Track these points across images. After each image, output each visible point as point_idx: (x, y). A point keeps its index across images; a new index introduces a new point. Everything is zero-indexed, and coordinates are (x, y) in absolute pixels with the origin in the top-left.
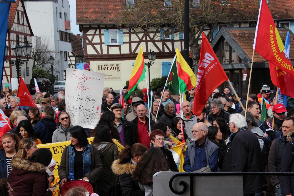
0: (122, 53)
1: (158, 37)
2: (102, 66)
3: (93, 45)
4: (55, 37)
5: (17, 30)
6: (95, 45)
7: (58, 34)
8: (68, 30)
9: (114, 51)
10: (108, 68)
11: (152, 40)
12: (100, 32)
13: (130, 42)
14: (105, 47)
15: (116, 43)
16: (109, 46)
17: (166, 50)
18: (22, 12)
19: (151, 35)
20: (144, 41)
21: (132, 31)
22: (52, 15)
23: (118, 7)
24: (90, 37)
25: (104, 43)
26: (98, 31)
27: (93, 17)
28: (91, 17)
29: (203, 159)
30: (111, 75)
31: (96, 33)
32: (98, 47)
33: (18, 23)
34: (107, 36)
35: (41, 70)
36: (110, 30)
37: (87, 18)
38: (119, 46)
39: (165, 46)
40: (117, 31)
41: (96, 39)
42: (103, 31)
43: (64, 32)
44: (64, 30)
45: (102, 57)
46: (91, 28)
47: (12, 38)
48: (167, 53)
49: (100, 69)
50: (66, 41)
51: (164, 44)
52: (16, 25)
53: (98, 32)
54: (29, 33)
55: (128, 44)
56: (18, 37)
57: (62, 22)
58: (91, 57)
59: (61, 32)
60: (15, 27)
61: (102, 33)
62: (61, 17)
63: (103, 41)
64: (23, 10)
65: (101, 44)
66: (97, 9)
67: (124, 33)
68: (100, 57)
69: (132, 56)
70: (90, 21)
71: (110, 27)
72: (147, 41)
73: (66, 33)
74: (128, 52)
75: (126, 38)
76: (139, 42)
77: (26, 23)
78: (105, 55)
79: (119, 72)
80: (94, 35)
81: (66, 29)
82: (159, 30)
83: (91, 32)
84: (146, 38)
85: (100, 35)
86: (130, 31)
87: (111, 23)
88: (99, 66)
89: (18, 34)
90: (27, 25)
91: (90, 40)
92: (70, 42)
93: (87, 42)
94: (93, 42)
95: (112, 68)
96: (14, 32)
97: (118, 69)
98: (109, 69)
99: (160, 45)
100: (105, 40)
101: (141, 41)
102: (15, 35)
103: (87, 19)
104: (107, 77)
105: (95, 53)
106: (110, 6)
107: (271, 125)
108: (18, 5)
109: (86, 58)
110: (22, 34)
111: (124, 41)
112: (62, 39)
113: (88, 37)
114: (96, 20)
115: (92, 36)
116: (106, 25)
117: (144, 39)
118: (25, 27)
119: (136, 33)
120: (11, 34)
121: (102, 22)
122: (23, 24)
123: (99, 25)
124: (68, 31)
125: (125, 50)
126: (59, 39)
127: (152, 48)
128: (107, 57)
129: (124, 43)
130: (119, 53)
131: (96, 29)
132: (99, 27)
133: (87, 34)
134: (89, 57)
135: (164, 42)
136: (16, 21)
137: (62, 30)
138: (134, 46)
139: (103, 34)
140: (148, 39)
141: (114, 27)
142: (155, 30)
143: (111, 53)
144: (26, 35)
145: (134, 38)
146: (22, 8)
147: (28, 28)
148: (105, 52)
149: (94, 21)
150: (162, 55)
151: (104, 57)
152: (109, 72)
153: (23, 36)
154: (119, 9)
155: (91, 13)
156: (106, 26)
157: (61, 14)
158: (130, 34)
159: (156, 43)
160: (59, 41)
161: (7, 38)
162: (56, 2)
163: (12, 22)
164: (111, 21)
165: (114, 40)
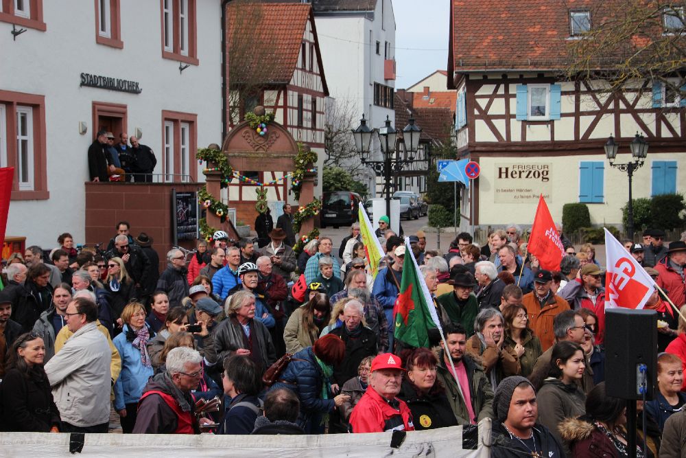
0: (556, 139)
1: (645, 102)
2: (507, 169)
3: (488, 119)
4: (365, 98)
5: (300, 85)
6: (494, 121)
7: (371, 90)
8: (389, 81)
9: (538, 134)
10: (522, 174)
11: (631, 109)
12: (507, 89)
13: (577, 114)
14: (516, 126)
15: (544, 115)
16: (526, 123)
17: (665, 133)
18: (310, 43)
19: (630, 97)
20: (611, 111)
21: (583, 88)
22: (362, 46)
23: (549, 33)
24: (483, 103)
25: (514, 116)
26: (502, 87)
27: (493, 57)
28: (486, 54)
30: (529, 191)
31: (498, 93)
32: (500, 125)
33: (303, 69)
34: (523, 100)
35: (340, 174)
36: (530, 86)
37: (478, 57)
38: (551, 122)
39: (663, 123)
40: (548, 86)
41: (498, 107)
42: (513, 89)
43: (382, 86)
44: (382, 82)
45: (509, 148)
46: (486, 80)
47: (290, 103)
48: (666, 140)
49: (503, 175)
50: (385, 106)
51: (661, 118)
52: (300, 72)
53: (501, 91)
54: (321, 90)
55: (573, 119)
56: (300, 100)
57: (379, 61)
58: (484, 149)
59: (377, 86)
60: (297, 79)
61: (510, 93)
62: (378, 52)
63: (512, 112)
64: (312, 40)
65: (508, 117)
66: (501, 37)
67: (563, 93)
68: (504, 149)
69: (580, 146)
70: (485, 65)
71: (534, 78)
72: (617, 112)
73: (386, 87)
74: (571, 137)
75: (568, 104)
76: (598, 115)
77: (316, 69)
78: (516, 144)
79: (545, 183)
80: (492, 97)
81: (386, 80)
82: (650, 85)
83: (487, 89)
84: (617, 105)
85: (507, 96)
86: (577, 86)
87: (535, 69)
88: (500, 169)
89: (301, 91)
90: (319, 73)
91: (483, 108)
92: (392, 108)
93: (476, 112)
94: (490, 113)
95: (532, 174)
96: (295, 88)
97: (544, 175)
98: (524, 175)
99: (650, 120)
100: (517, 109)
101: (603, 110)
102: (296, 94)
103: (479, 61)
104: (519, 194)
105: (494, 139)
106: (531, 30)
108: (305, 29)
109: (472, 149)
110: (308, 91)
111: (563, 112)
112: (377, 103)
113: (479, 101)
114: (501, 63)
115: (487, 100)
116: (521, 74)
117: (611, 106)
118: (315, 76)
119: (589, 91)
120: (290, 93)
121: (513, 68)
122: (311, 71)
123: (505, 75)
124: (390, 84)
125: (564, 131)
126: (372, 103)
127: (630, 128)
128: (521, 149)
129: (563, 115)
130: (548, 138)
131: (497, 83)
132: (505, 80)
133: (477, 94)
134: (478, 149)
135: (660, 115)
136: (299, 65)
137: (378, 82)
138: (585, 122)
139: (514, 96)
140: (622, 106)
141: (541, 78)
142: (640, 86)
143: (529, 138)
144: (314, 94)
145: (587, 103)
146: (312, 35)
147: (319, 78)
148: (516, 137)
149: (494, 65)
150: (656, 144)
151: (513, 148)
152: (523, 183)
153: (310, 98)
154: (553, 36)
155: (489, 46)
156: (521, 76)
157: (378, 44)
158: (577, 93)
159: (641, 115)
160: (373, 106)
161: (281, 103)
162: (371, 17)
163: (291, 67)
164: (534, 64)
165: (539, 111)
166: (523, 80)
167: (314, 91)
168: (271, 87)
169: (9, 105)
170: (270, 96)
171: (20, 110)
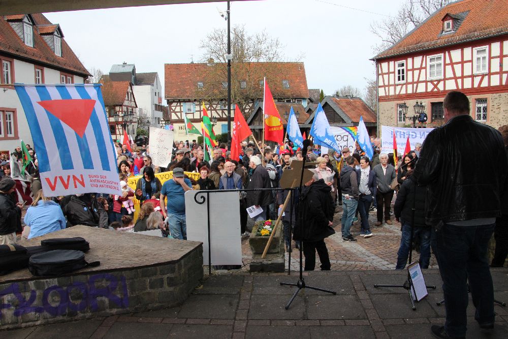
0: (195, 118)
1: (219, 107)
2: (181, 127)
3: (175, 113)
4: (152, 108)
5: (127, 105)
6: (177, 113)
7: (154, 106)
9: (190, 117)
11: (215, 110)
12: (180, 104)
14: (183, 114)
15: (191, 111)
16: (186, 113)
17: (224, 116)
19: (214, 106)
21: (201, 103)
22: (150, 94)
23: (192, 88)
24: (173, 108)
25: (183, 112)
27: (176, 95)
28: (174, 94)
29: (232, 185)
32: (179, 114)
33: (128, 100)
34: (185, 107)
36: (187, 103)
37: (172, 95)
38: (193, 113)
40: (192, 103)
41: (178, 109)
42: (182, 104)
44: (158, 104)
45: (182, 121)
46: (174, 102)
47: (123, 110)
48: (224, 118)
49: (180, 129)
50: (159, 111)
51: (223, 112)
53: (179, 104)
54: (135, 106)
55: (199, 112)
56: (127, 109)
57: (156, 98)
58: (174, 121)
59: (156, 105)
60: (126, 103)
62: (156, 95)
64: (131, 92)
65: (181, 112)
66: (178, 89)
67: (197, 105)
68: (180, 121)
69: (201, 120)
70: (173, 97)
72: (211, 110)
73: (159, 106)
74: (199, 118)
75: (198, 108)
77: (133, 100)
80: (176, 106)
82: (219, 103)
83: (174, 104)
84: (211, 108)
85: (180, 106)
88: (179, 127)
89: (127, 107)
92: (162, 111)
93: (172, 111)
94: (176, 111)
96: (125, 106)
99: (220, 113)
100: (183, 110)
104: (185, 134)
105: (177, 118)
106: (187, 87)
107: (280, 163)
108: (128, 88)
109: (171, 121)
110: (130, 107)
112: (156, 110)
116: (184, 100)
117: (210, 109)
119: (203, 104)
120: (123, 107)
121: (181, 98)
122: (131, 101)
123: (179, 100)
124: (160, 104)
125: (197, 116)
127: (215, 115)
129: (196, 111)
130: (193, 118)
131: (177, 102)
132: (180, 101)
133: (172, 105)
135: (223, 111)
136: (127, 98)
139: (182, 106)
141: (189, 101)
142: (217, 103)
144: (133, 108)
146: (131, 90)
147: (134, 103)
150: (222, 119)
153: (131, 109)
155: (175, 92)
157: (155, 93)
158: (200, 105)
159: (218, 111)
161: (121, 110)
162: (153, 85)
163: (123, 100)
164: (188, 97)
165: (189, 110)
166: (185, 101)
168: (117, 105)
169: (3, 111)
170: (117, 108)
171: (8, 113)
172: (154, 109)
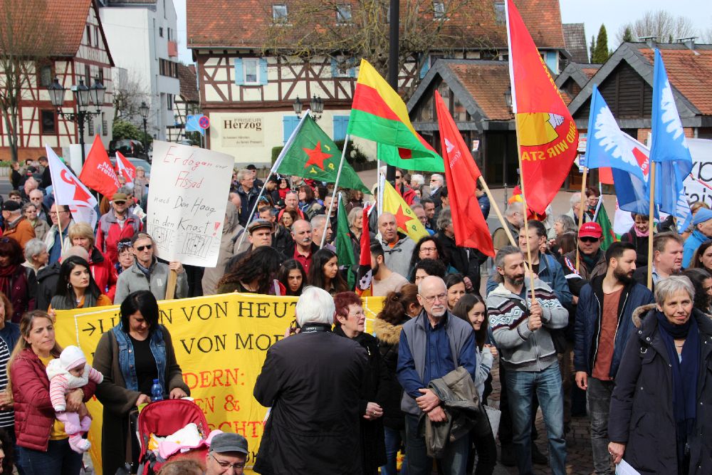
0: (265, 99)
1: (327, 72)
2: (230, 121)
3: (215, 84)
4: (152, 68)
5: (86, 58)
6: (218, 85)
7: (157, 65)
8: (173, 57)
9: (252, 96)
10: (242, 125)
11: (317, 78)
12: (227, 62)
13: (280, 81)
14: (235, 89)
15: (255, 81)
16: (242, 87)
17: (341, 96)
18: (95, 26)
19: (316, 69)
20: (303, 79)
21: (283, 62)
22: (147, 31)
23: (258, 20)
24: (210, 72)
25: (233, 82)
26: (224, 59)
27: (217, 37)
28: (212, 36)
29: (445, 355)
30: (246, 138)
31: (222, 64)
32: (224, 88)
33: (89, 45)
34: (240, 69)
35: (128, 127)
36: (245, 60)
37: (205, 37)
38: (261, 87)
39: (339, 89)
40: (258, 60)
41: (221, 75)
42: (232, 61)
43: (167, 61)
44: (167, 58)
45: (231, 106)
46: (211, 54)
47: (77, 71)
48: (342, 100)
49: (228, 126)
50: (171, 76)
51: (337, 85)
52: (86, 48)
53: (223, 63)
54: (108, 62)
55: (277, 84)
56: (87, 69)
57: (163, 43)
58: (212, 106)
59: (162, 61)
60: (83, 52)
61: (231, 64)
62: (161, 35)
63: (232, 78)
64: (96, 23)
65: (229, 82)
66: (222, 23)
67: (269, 65)
68: (227, 107)
69: (283, 104)
70: (210, 43)
71: (247, 54)
72: (308, 80)
73: (170, 62)
74: (276, 98)
75: (273, 74)
76: (295, 81)
77: (101, 45)
78: (236, 103)
79: (259, 132)
80: (217, 67)
81: (170, 56)
82: (329, 60)
83: (212, 62)
84: (307, 74)
85: (228, 67)
86: (279, 61)
87: (247, 47)
88: (225, 121)
89: (88, 63)
90: (104, 49)
91: (211, 76)
92: (177, 77)
93: (205, 79)
94: (216, 79)
95: (249, 125)
96: (81, 60)
97: (258, 126)
98: (243, 126)
99: (330, 86)
100: (236, 77)
101: (298, 78)
102: (83, 65)
103: (206, 40)
104: (239, 140)
105: (219, 99)
106: (245, 18)
108: (88, 14)
109: (204, 107)
110: (95, 63)
111: (269, 79)
112: (163, 73)
113: (207, 70)
114: (222, 42)
115: (213, 70)
116: (238, 50)
117: (303, 75)
118: (100, 52)
119: (288, 65)
120: (77, 64)
121: (231, 45)
122: (97, 47)
123: (225, 51)
124: (173, 60)
125: (271, 94)
126: (158, 73)
127: (317, 91)
128: (239, 106)
129: (269, 81)
130: (260, 99)
131: (220, 56)
132: (226, 54)
133: (205, 65)
134: (208, 106)
135: (337, 81)
136: (85, 41)
137: (163, 58)
138: (286, 87)
139: (233, 67)
140: (311, 76)
141: (251, 54)
142: (322, 61)
143: (246, 98)
144: (101, 65)
145: (286, 73)
146: (96, 20)
147: (105, 53)
148: (236, 98)
149: (217, 43)
150: (335, 103)
151: (234, 106)
152: (243, 132)
153: (97, 68)
154: (261, 23)
155: (213, 29)
156: (238, 52)
157: (161, 29)
158: (279, 65)
159: (325, 83)
160: (159, 76)
161: (70, 71)
162: (154, 9)
163: (77, 44)
164: (246, 43)
165: (251, 77)
166: (239, 54)
167: (101, 63)
168: (60, 59)
170: (61, 67)
172: (157, 71)
